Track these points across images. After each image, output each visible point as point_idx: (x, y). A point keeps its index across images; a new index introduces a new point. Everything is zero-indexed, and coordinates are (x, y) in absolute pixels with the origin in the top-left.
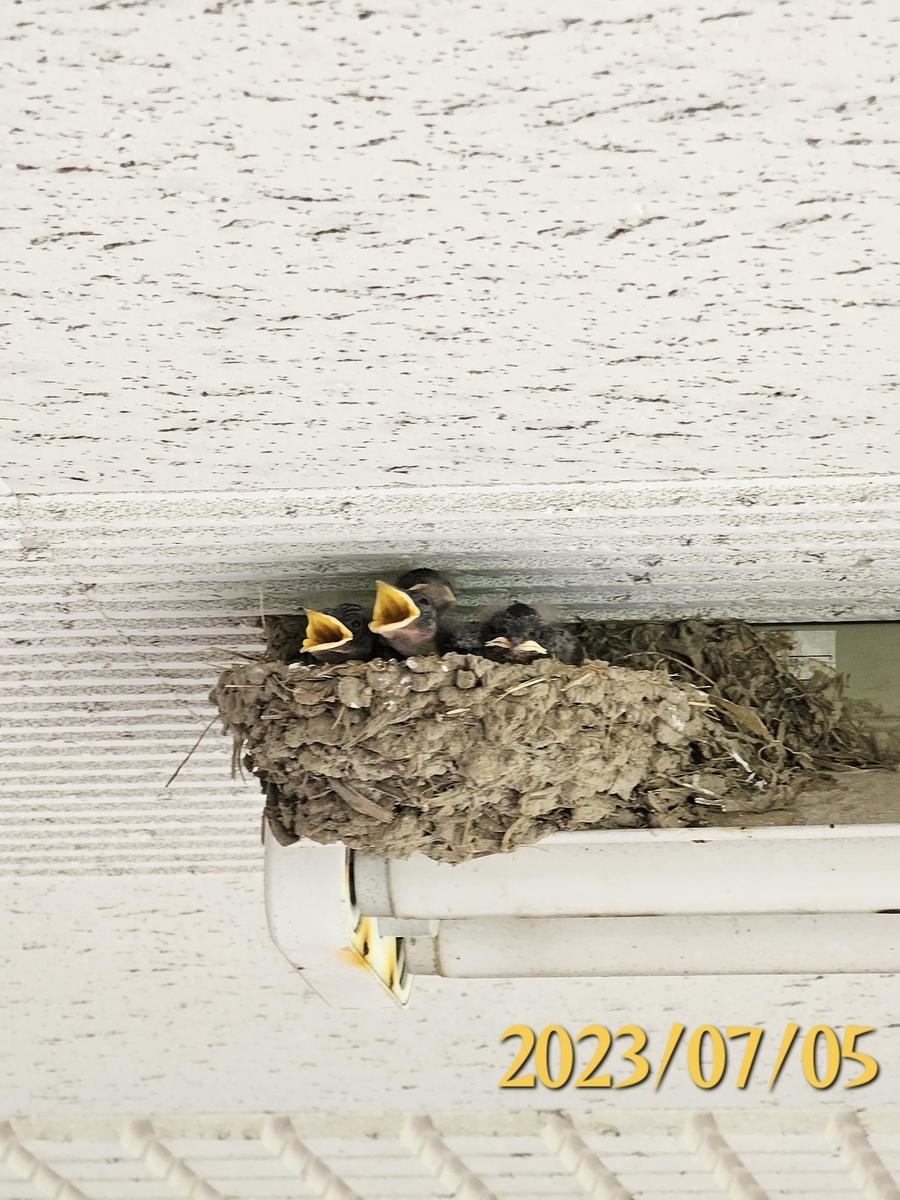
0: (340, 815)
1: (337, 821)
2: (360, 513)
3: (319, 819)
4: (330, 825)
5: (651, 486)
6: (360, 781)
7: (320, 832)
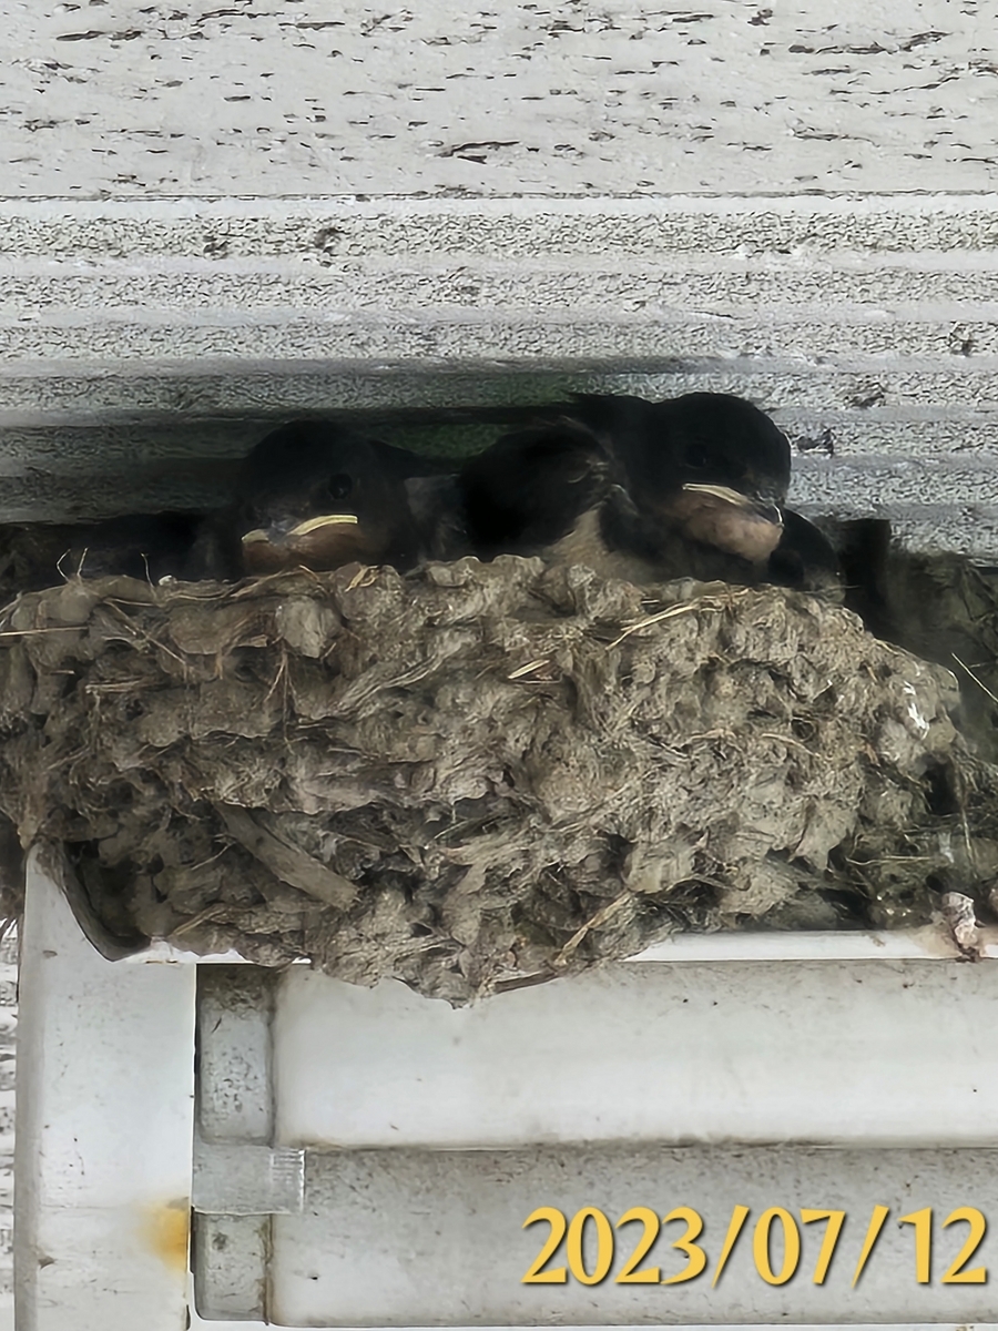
0: (242, 892)
1: (235, 903)
2: (357, 250)
3: (196, 900)
4: (219, 912)
5: (951, 205)
6: (300, 815)
7: (193, 930)
